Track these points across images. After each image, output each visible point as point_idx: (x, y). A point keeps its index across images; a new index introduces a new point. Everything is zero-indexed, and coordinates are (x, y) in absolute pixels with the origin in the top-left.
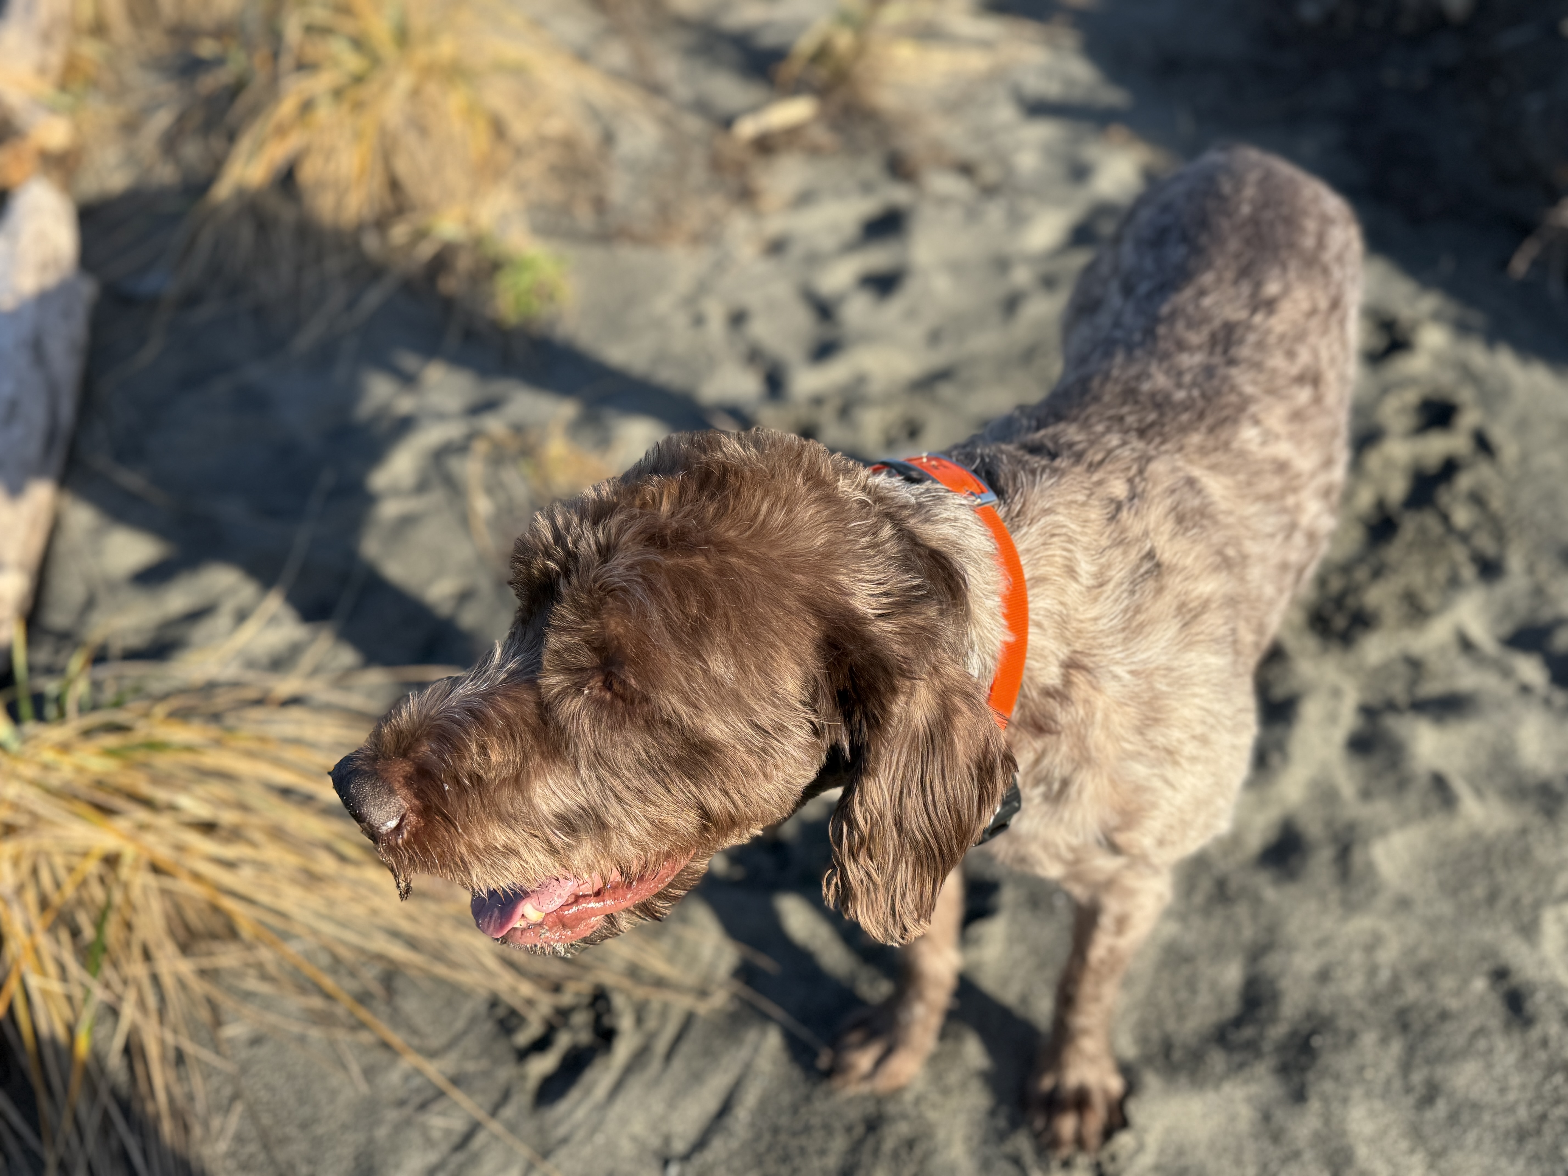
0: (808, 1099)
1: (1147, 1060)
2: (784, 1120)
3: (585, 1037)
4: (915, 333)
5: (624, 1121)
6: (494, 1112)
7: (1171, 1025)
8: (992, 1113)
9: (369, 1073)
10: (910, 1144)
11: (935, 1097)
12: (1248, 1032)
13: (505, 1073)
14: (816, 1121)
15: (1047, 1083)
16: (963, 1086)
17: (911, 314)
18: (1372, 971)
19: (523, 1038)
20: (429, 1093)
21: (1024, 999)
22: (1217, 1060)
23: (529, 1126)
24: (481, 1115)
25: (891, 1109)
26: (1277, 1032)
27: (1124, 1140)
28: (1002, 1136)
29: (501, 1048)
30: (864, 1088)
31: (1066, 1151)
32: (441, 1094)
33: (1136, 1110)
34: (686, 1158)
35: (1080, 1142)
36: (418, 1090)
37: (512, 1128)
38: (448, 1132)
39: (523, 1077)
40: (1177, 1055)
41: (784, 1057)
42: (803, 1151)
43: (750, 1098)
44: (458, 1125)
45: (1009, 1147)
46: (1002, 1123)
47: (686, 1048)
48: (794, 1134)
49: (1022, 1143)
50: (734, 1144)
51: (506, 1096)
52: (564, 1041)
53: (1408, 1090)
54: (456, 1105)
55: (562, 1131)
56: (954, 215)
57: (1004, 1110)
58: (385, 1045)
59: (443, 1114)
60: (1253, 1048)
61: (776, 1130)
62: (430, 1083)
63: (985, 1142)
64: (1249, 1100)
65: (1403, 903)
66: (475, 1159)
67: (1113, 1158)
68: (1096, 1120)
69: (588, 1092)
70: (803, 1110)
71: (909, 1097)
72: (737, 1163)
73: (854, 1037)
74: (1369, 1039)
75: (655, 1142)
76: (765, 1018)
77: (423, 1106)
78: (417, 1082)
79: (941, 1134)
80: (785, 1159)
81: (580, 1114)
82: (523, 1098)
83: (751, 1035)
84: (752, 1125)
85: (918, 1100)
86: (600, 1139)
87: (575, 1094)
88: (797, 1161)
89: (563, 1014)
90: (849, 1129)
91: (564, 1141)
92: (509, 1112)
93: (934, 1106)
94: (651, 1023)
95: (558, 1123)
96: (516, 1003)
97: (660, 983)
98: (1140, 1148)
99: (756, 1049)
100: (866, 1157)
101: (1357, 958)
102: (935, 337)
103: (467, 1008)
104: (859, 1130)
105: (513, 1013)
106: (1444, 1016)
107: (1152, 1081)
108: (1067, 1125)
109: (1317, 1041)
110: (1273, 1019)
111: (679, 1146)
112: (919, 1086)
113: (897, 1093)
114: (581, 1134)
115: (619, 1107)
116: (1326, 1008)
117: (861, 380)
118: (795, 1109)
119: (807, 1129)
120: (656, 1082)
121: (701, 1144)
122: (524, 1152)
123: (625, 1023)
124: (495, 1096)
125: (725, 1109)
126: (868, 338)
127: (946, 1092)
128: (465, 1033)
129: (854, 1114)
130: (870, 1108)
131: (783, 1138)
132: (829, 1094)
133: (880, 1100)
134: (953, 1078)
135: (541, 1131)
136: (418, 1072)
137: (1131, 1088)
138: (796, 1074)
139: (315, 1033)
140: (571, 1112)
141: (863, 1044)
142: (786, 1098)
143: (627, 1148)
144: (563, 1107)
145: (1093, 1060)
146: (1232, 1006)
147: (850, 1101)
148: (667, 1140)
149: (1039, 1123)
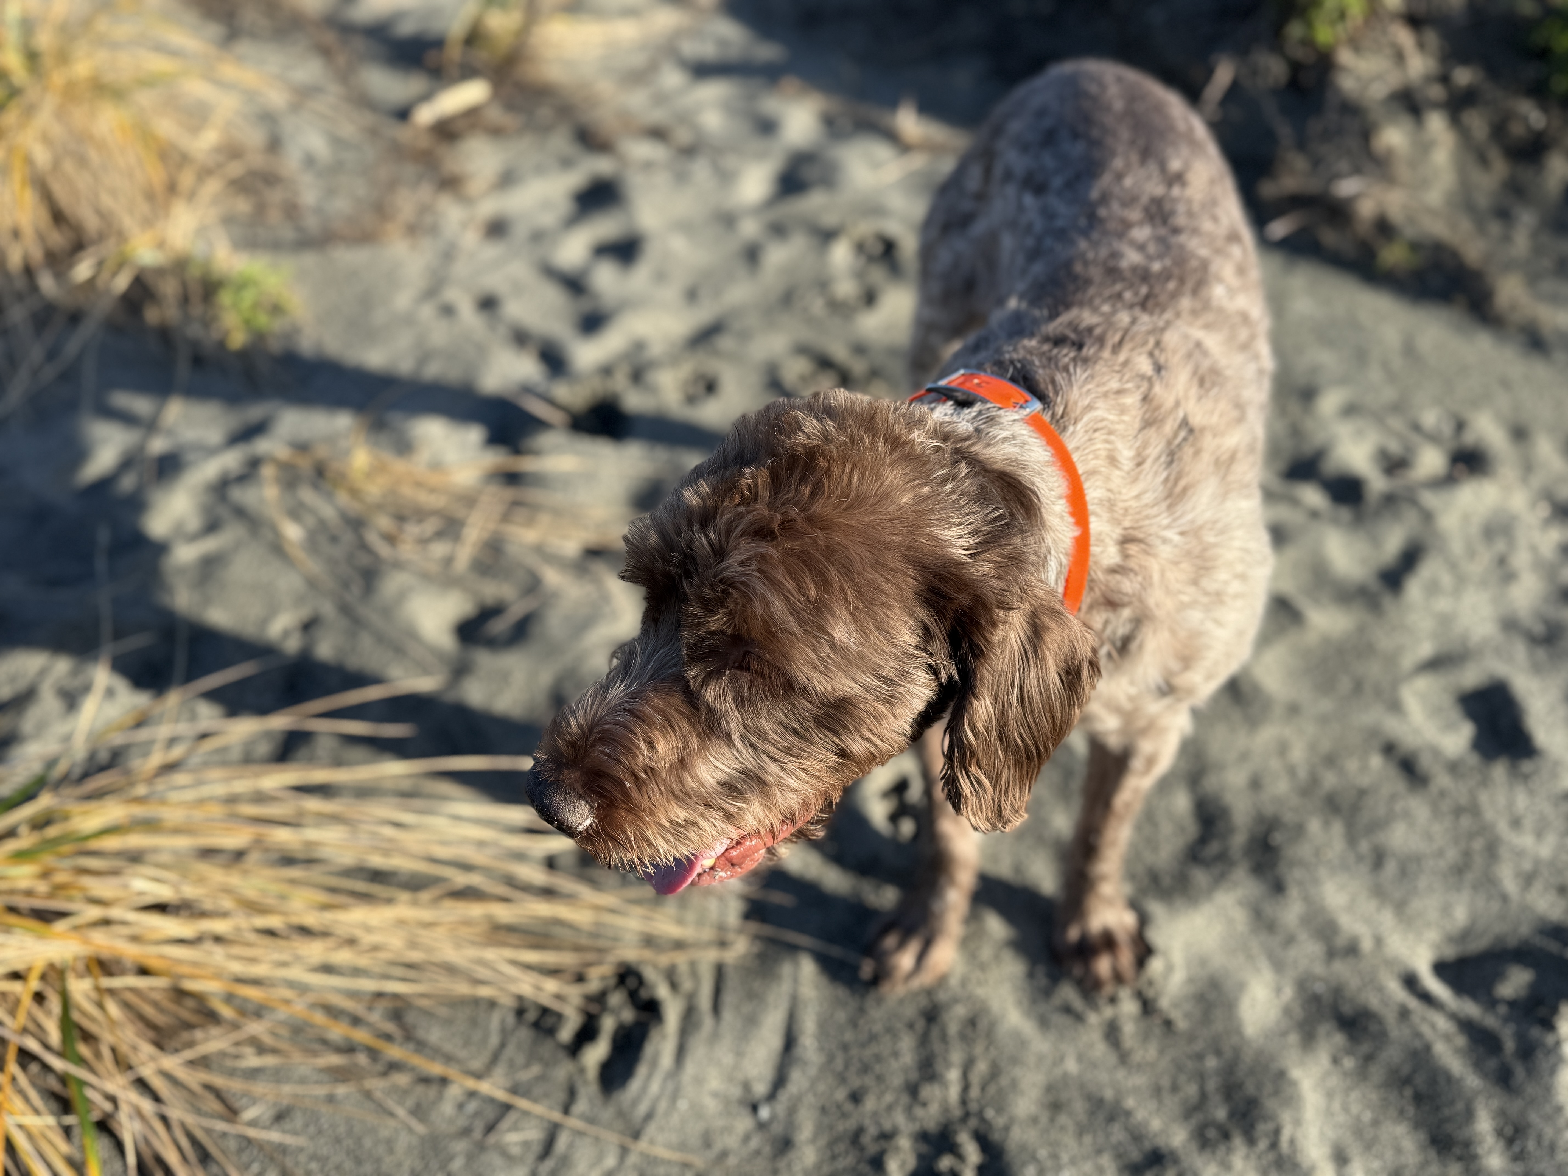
0: (862, 1010)
1: (1144, 891)
2: (848, 1036)
3: (628, 1015)
4: (672, 293)
5: (699, 1081)
6: (566, 1110)
7: (1149, 858)
9: (419, 1112)
10: (972, 1022)
12: (1214, 848)
13: (563, 1070)
14: (878, 1028)
15: (1074, 934)
17: (660, 277)
18: (1291, 771)
19: (566, 1034)
20: (490, 1113)
22: (1200, 876)
23: (607, 1114)
24: (556, 1116)
26: (1239, 840)
27: (1155, 965)
29: (547, 1048)
32: (507, 1108)
34: (772, 1096)
36: (477, 1114)
37: (591, 1120)
38: (526, 1144)
39: (582, 1071)
41: (824, 981)
42: (878, 1058)
43: (809, 1025)
44: (533, 1134)
45: (1057, 1000)
47: (729, 998)
48: (863, 1045)
49: (1068, 993)
50: (813, 1071)
51: (572, 1094)
52: (608, 1025)
53: (1360, 858)
54: (526, 1114)
55: (642, 1109)
56: (661, 179)
57: (1041, 971)
58: (425, 1080)
59: (515, 1128)
60: (1223, 860)
61: (845, 1047)
62: (491, 1100)
64: (1240, 903)
65: (1293, 710)
66: (565, 1161)
68: (1126, 954)
69: (654, 1064)
70: (861, 1022)
72: (821, 1087)
74: (1314, 826)
75: (736, 1092)
76: (793, 949)
77: (490, 1128)
78: (472, 1106)
80: (865, 1069)
81: (655, 1087)
82: (589, 1089)
83: (786, 969)
84: (821, 1049)
85: (964, 982)
86: (683, 1105)
87: (642, 1071)
88: (878, 1068)
89: (599, 999)
90: (911, 1026)
91: (649, 1116)
92: (581, 1106)
94: (687, 985)
95: (635, 1102)
96: (546, 1000)
97: (679, 945)
98: (1170, 968)
99: (796, 980)
100: (937, 1046)
101: (1275, 764)
102: (692, 295)
103: (495, 1021)
104: (920, 1024)
105: (545, 1011)
106: (1362, 793)
108: (1103, 965)
109: (1277, 838)
110: (1230, 830)
111: (761, 1089)
114: (663, 1106)
115: (690, 1068)
116: (1269, 810)
117: (638, 346)
118: (853, 1023)
119: (873, 1038)
120: (715, 1037)
121: (780, 1081)
122: (612, 1139)
123: (662, 992)
124: (561, 1096)
125: (790, 1042)
128: (503, 1045)
129: (910, 1011)
131: (854, 1052)
133: (931, 991)
135: (621, 1114)
136: (472, 1094)
138: (842, 992)
140: (644, 1088)
142: (841, 1016)
143: (711, 1105)
144: (635, 1085)
146: (1192, 830)
148: (746, 1086)
149: (1077, 971)
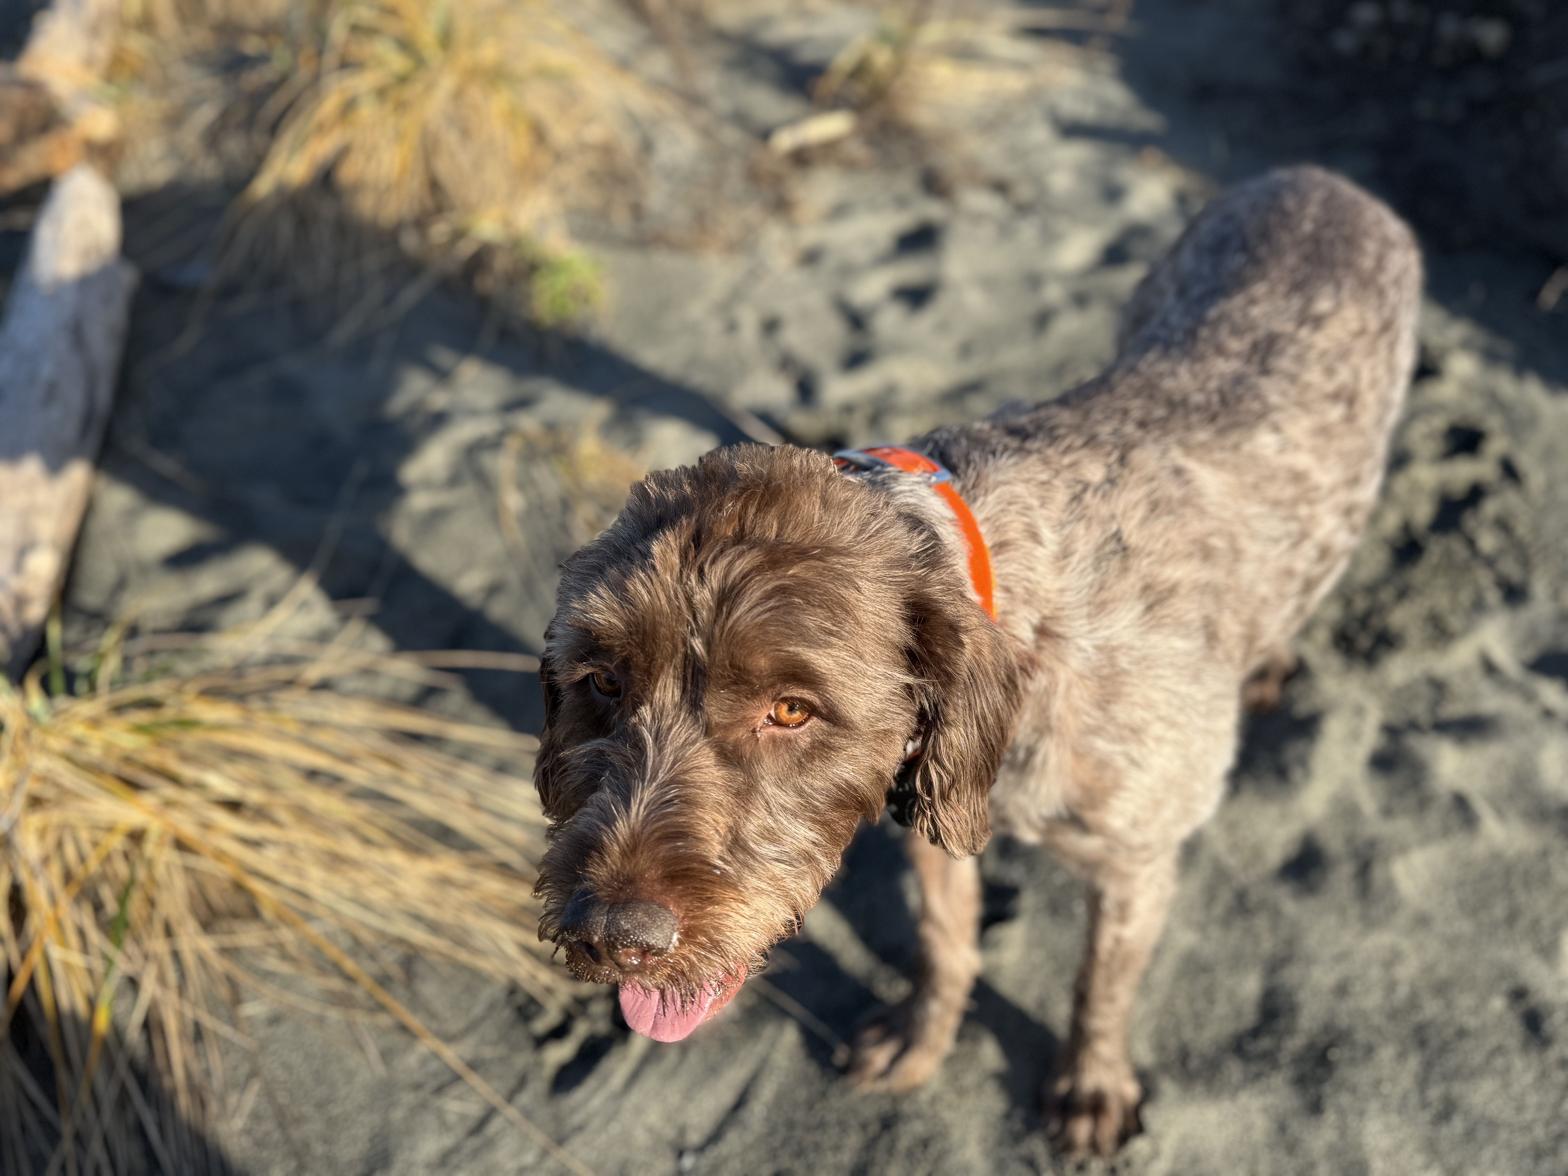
0: (823, 1095)
1: (1164, 1067)
2: (800, 1116)
3: (603, 1027)
4: (947, 345)
5: (639, 1111)
6: (510, 1097)
7: (1188, 1033)
8: (1008, 1116)
9: (386, 1055)
10: (925, 1143)
11: (950, 1097)
12: (1265, 1043)
13: (523, 1059)
14: (831, 1117)
15: (1062, 1086)
16: (979, 1087)
17: (943, 327)
18: (1391, 986)
19: (541, 1025)
20: (447, 1077)
21: (1042, 1004)
22: (1234, 1069)
23: (544, 1113)
24: (497, 1100)
25: (906, 1107)
26: (1295, 1043)
27: (1139, 1146)
28: (1016, 1139)
29: (519, 1034)
30: (881, 1086)
31: (1079, 1155)
32: (457, 1078)
33: (1152, 1117)
34: (700, 1149)
35: (1094, 1146)
36: (435, 1075)
37: (528, 1115)
38: (463, 1117)
39: (539, 1064)
40: (1194, 1063)
41: (800, 1054)
42: (817, 1147)
43: (767, 1092)
44: (474, 1109)
45: (1023, 1149)
46: (1017, 1125)
48: (809, 1129)
49: (1038, 1146)
50: (750, 1138)
51: (522, 1083)
52: (581, 1030)
53: (1424, 1105)
54: (473, 1089)
55: (576, 1119)
56: (987, 232)
57: (1020, 1113)
58: (403, 1029)
59: (460, 1098)
60: (1270, 1059)
61: (791, 1125)
62: (447, 1067)
63: (1000, 1143)
64: (1265, 1110)
65: (1422, 921)
66: (490, 1144)
67: (1128, 1164)
68: (1111, 1125)
69: (605, 1080)
70: (818, 1106)
71: (924, 1097)
72: (752, 1156)
73: (871, 1034)
74: (1386, 1053)
75: (670, 1133)
76: (783, 1014)
77: (440, 1090)
78: (434, 1065)
79: (956, 1135)
80: (799, 1154)
81: (596, 1102)
82: (539, 1085)
83: (769, 1030)
84: (767, 1119)
85: (934, 1100)
86: (615, 1128)
87: (591, 1083)
88: (812, 1156)
89: (581, 1003)
90: (864, 1126)
91: (580, 1128)
92: (525, 1098)
93: (950, 1107)
95: (574, 1110)
96: (535, 990)
98: (1155, 1154)
99: (773, 1044)
100: (880, 1154)
101: (1375, 973)
102: (966, 350)
103: (487, 994)
104: (874, 1128)
105: (532, 1000)
106: (1462, 1033)
107: (1168, 1088)
108: (1082, 1129)
109: (1334, 1054)
110: (1291, 1031)
111: (694, 1138)
112: (936, 1085)
113: (912, 1092)
114: (596, 1123)
115: (635, 1097)
116: (1343, 1021)
117: (892, 389)
118: (810, 1105)
119: (822, 1126)
121: (715, 1137)
122: (539, 1138)
124: (512, 1082)
125: (741, 1102)
126: (899, 348)
127: (961, 1092)
128: (483, 1019)
129: (869, 1112)
130: (886, 1106)
131: (798, 1133)
132: (846, 1091)
133: (896, 1098)
134: (970, 1079)
135: (557, 1118)
136: (436, 1056)
137: (1148, 1093)
138: (812, 1069)
139: (334, 1015)
140: (586, 1101)
141: (881, 1041)
142: (802, 1094)
143: (641, 1137)
144: (579, 1095)
145: (1109, 1065)
146: (1250, 1017)
147: (865, 1098)
148: (682, 1131)
149: (1054, 1126)
